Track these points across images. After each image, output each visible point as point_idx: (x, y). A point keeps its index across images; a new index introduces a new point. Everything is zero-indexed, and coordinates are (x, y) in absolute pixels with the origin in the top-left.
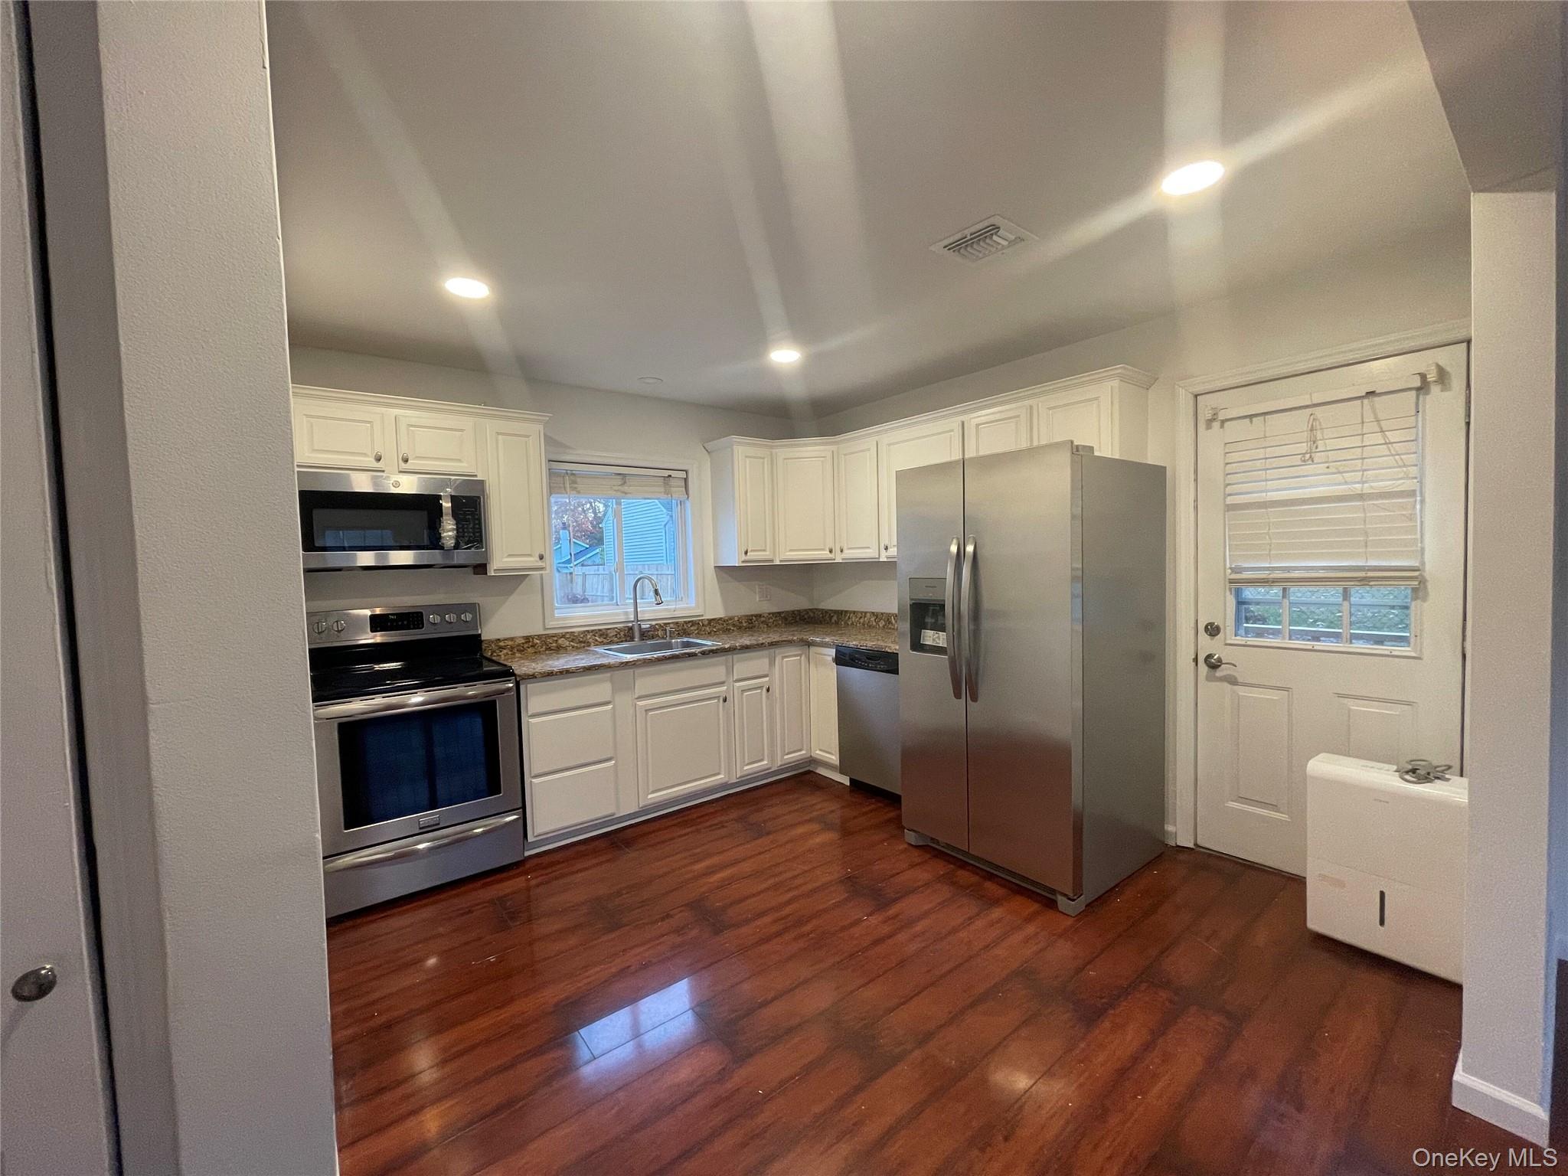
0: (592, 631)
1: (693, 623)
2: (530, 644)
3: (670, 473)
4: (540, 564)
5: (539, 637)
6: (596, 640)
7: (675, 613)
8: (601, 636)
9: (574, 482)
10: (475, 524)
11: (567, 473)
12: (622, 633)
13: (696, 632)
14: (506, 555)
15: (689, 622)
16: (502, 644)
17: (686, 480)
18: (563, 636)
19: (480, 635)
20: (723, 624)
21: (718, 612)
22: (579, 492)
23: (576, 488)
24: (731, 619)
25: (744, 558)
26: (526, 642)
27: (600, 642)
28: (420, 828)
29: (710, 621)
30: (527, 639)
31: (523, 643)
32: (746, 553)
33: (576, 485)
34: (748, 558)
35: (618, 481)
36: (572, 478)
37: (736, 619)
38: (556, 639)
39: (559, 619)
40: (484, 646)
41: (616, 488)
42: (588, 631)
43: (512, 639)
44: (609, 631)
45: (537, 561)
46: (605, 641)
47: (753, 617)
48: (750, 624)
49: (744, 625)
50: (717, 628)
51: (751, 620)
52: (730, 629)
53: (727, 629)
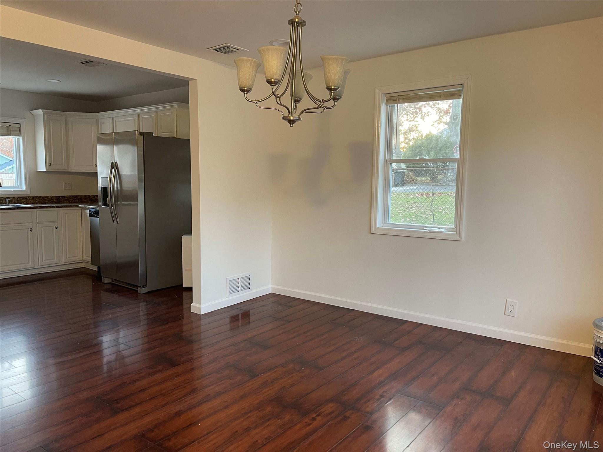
1: (23, 198)
3: (10, 124)
7: (13, 192)
13: (25, 202)
15: (21, 197)
17: (20, 128)
20: (41, 199)
24: (46, 197)
25: (49, 167)
29: (33, 197)
32: (50, 165)
34: (52, 167)
37: (49, 197)
47: (60, 197)
48: (58, 200)
49: (55, 200)
50: (38, 201)
51: (59, 198)
52: (46, 202)
53: (44, 202)
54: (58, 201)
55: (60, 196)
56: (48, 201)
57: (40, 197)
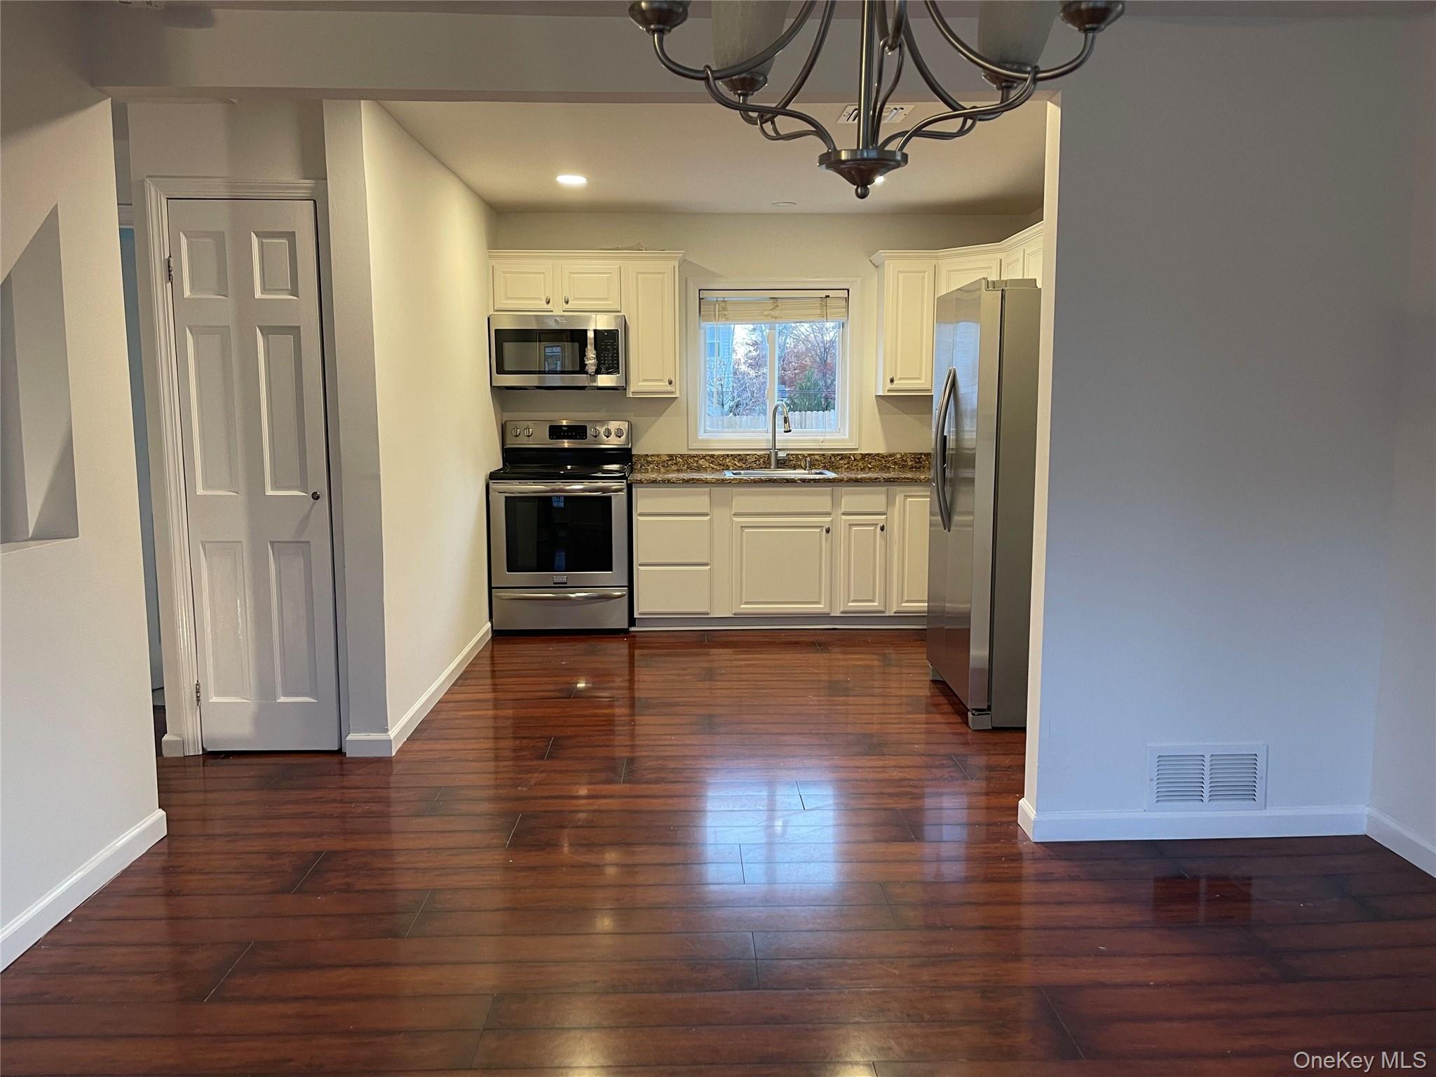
0: (732, 455)
1: (843, 457)
2: (674, 462)
3: (827, 293)
4: (670, 388)
5: (682, 456)
6: (735, 465)
7: (823, 444)
8: (740, 460)
9: (724, 309)
10: (613, 354)
11: (717, 301)
12: (762, 460)
13: (846, 466)
14: (641, 380)
15: (838, 455)
16: (650, 459)
17: (847, 299)
18: (704, 457)
19: (630, 449)
20: (880, 461)
21: (878, 446)
22: (727, 319)
23: (725, 315)
24: (891, 455)
25: (889, 386)
26: (670, 460)
27: (739, 467)
28: (554, 583)
29: (864, 456)
30: (671, 457)
31: (667, 460)
32: (892, 381)
33: (726, 313)
34: (894, 386)
35: (770, 305)
36: (723, 304)
37: (898, 456)
38: (696, 459)
39: (703, 441)
40: (634, 460)
41: (766, 313)
42: (728, 455)
43: (658, 456)
44: (748, 457)
45: (667, 386)
46: (744, 465)
47: (923, 456)
48: (917, 463)
49: (910, 463)
50: (872, 464)
51: (918, 459)
52: (890, 467)
53: (885, 467)
54: (918, 465)
55: (921, 454)
56: (895, 463)
57: (878, 455)
